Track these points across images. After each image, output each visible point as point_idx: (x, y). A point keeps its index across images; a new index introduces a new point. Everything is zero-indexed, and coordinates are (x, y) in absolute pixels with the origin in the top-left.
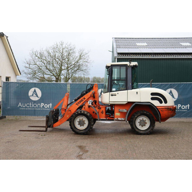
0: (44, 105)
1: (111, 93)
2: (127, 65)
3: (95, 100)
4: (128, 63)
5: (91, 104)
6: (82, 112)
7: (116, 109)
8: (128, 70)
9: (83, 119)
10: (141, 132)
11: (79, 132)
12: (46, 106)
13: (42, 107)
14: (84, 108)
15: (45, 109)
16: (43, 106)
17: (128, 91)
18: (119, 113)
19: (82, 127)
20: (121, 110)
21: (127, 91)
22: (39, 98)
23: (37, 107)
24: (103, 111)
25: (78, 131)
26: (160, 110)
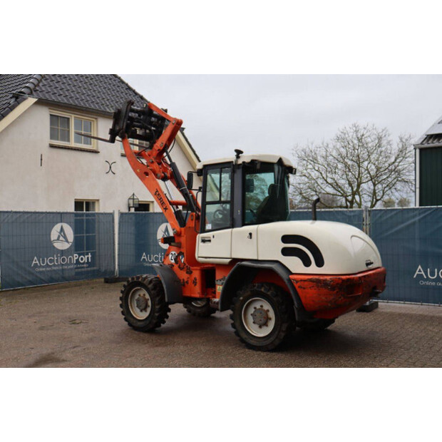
1: (202, 235)
21: (230, 230)
24: (195, 279)
26: (296, 285)
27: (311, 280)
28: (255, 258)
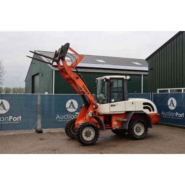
0: (13, 118)
1: (111, 104)
2: (123, 78)
3: (95, 111)
4: (124, 77)
5: (91, 115)
6: (90, 123)
7: (114, 119)
8: (124, 83)
9: (89, 130)
10: (138, 137)
11: (88, 143)
12: (15, 119)
13: (10, 120)
14: (85, 119)
15: (14, 122)
16: (12, 120)
17: (126, 101)
18: (116, 122)
19: (89, 138)
20: (118, 119)
21: (124, 101)
22: (7, 111)
23: (4, 121)
25: (86, 142)
26: (151, 117)
27: (155, 115)
28: (135, 110)
